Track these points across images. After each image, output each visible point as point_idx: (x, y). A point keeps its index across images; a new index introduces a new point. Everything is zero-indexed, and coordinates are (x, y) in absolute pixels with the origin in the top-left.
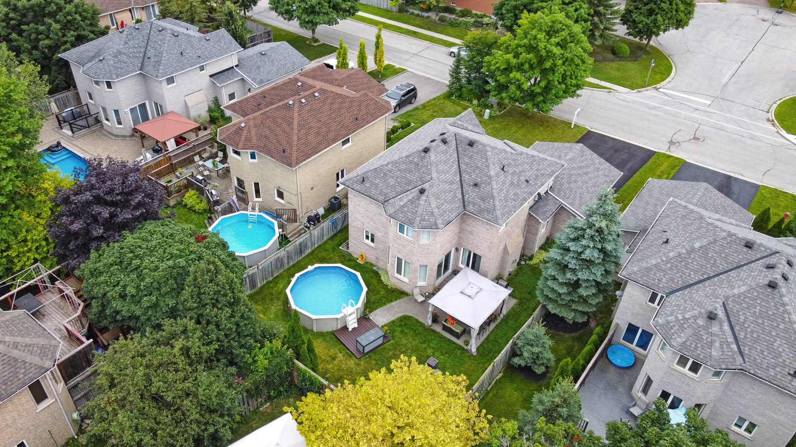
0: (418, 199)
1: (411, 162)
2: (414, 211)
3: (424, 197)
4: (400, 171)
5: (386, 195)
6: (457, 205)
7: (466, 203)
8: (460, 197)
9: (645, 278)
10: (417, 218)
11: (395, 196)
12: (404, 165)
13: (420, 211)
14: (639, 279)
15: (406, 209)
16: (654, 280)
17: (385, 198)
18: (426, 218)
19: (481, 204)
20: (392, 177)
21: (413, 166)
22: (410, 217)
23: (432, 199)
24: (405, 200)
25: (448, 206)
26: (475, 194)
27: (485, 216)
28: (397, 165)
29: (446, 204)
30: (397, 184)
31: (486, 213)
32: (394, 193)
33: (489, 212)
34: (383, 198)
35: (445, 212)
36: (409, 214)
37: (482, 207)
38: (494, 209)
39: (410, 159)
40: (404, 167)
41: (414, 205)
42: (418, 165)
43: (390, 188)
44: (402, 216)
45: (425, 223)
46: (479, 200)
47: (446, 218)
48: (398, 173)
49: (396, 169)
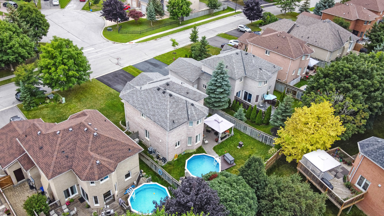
1: (173, 102)
12: (174, 105)
16: (241, 74)
26: (191, 95)
28: (172, 107)
30: (182, 112)
31: (201, 97)
32: (185, 115)
34: (186, 119)
37: (198, 96)
38: (201, 94)
46: (195, 96)
49: (174, 109)
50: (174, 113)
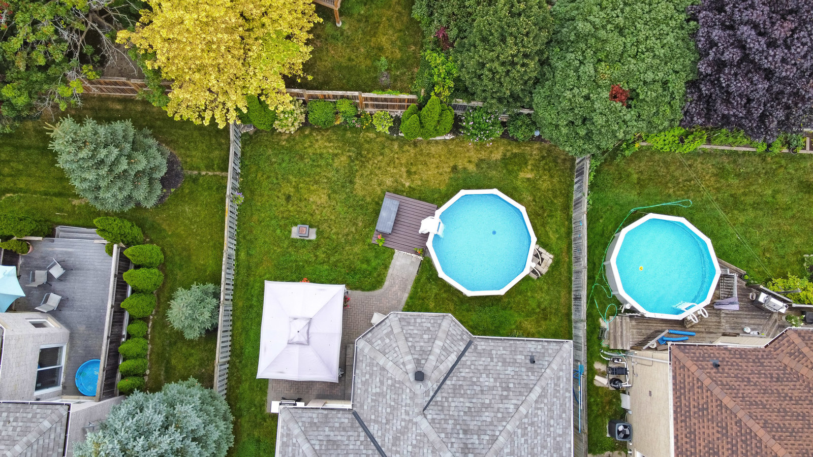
0: (418, 362)
1: (480, 432)
2: (411, 339)
3: (411, 367)
4: (488, 407)
5: (480, 355)
6: (365, 407)
7: (358, 425)
8: (371, 429)
9: (30, 416)
10: (400, 330)
11: (463, 359)
12: (489, 419)
13: (402, 344)
14: (38, 411)
15: (426, 336)
16: (16, 420)
17: (476, 348)
18: (387, 341)
19: (332, 434)
20: (492, 388)
21: (473, 425)
22: (411, 328)
23: (398, 375)
24: (437, 351)
25: (374, 391)
26: (351, 447)
27: (314, 416)
28: (500, 415)
29: (378, 390)
30: (475, 379)
31: (316, 421)
32: (469, 363)
33: (312, 424)
34: (479, 348)
35: (371, 375)
36: (416, 332)
37: (327, 429)
38: (305, 433)
39: (487, 437)
40: (487, 416)
41: (418, 348)
42: (465, 432)
43: (480, 368)
44: (424, 325)
45: (385, 332)
46: (339, 438)
47: (364, 365)
48: (487, 401)
49: (496, 406)
50: (507, 389)
